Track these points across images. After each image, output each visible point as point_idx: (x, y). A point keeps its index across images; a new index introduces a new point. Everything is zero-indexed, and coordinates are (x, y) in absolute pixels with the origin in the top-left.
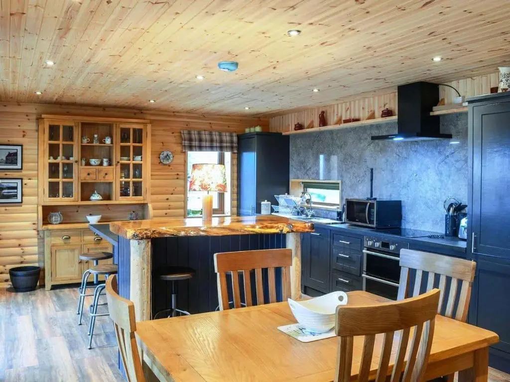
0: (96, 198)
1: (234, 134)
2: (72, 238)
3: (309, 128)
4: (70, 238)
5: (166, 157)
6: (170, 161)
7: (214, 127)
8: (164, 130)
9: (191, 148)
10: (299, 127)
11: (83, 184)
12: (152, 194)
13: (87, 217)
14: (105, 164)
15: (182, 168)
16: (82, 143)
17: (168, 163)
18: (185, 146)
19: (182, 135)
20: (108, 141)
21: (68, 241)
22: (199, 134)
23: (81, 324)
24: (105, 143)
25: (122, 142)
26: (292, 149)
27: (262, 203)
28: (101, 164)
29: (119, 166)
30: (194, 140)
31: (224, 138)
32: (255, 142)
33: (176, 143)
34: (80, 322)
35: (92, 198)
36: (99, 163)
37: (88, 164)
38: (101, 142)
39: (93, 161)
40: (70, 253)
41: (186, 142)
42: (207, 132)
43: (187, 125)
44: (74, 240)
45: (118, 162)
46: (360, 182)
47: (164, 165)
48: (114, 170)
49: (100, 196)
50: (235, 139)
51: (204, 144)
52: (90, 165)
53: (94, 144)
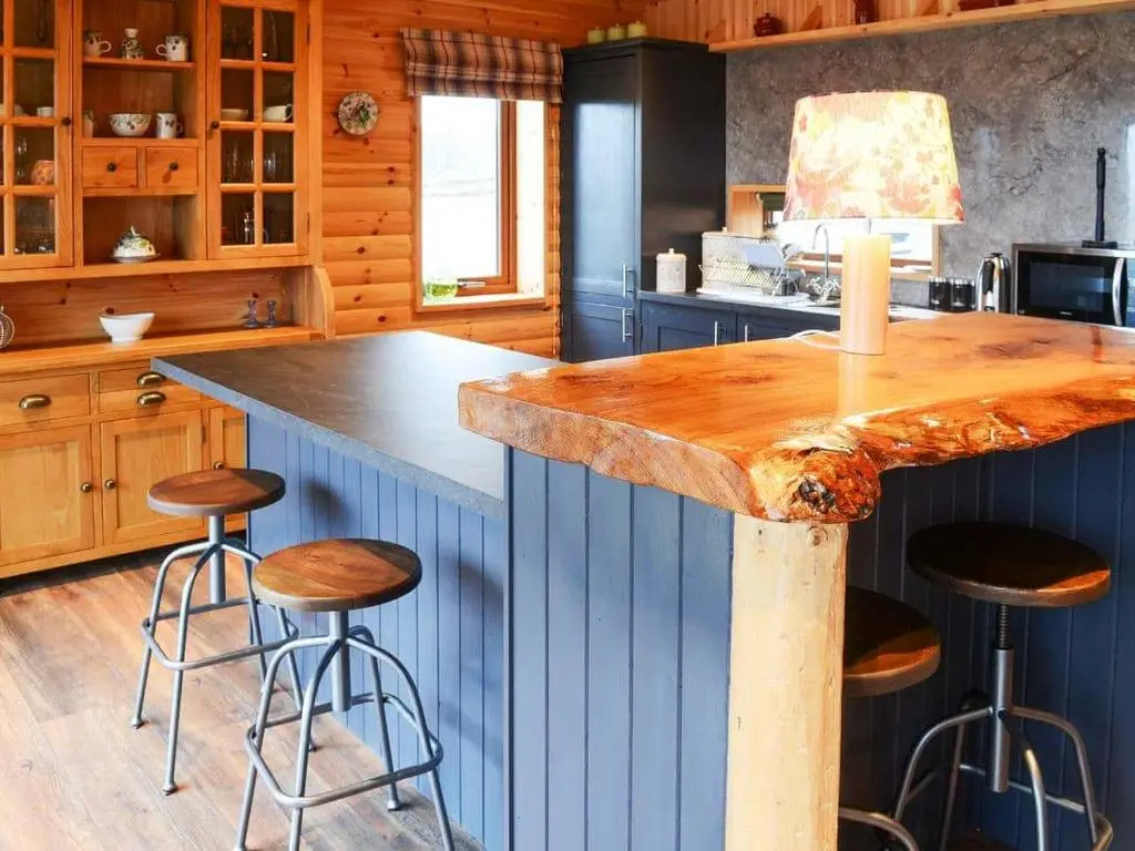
0: (134, 250)
1: (553, 47)
2: (55, 401)
3: (811, 29)
4: (47, 402)
5: (357, 112)
6: (369, 127)
7: (495, 22)
8: (349, 25)
9: (431, 85)
10: (770, 25)
11: (90, 203)
12: (326, 234)
13: (103, 320)
14: (165, 132)
15: (405, 147)
16: (85, 53)
17: (361, 131)
18: (414, 77)
19: (407, 43)
20: (176, 52)
21: (43, 414)
22: (456, 42)
23: (174, 790)
24: (164, 59)
25: (223, 56)
26: (734, 96)
27: (660, 257)
28: (152, 132)
29: (216, 142)
30: (444, 60)
31: (528, 58)
32: (637, 71)
33: (384, 69)
34: (172, 781)
35: (121, 252)
36: (145, 126)
37: (105, 130)
38: (150, 55)
39: (124, 122)
40: (49, 455)
41: (420, 65)
42: (478, 38)
43: (419, 13)
44: (63, 408)
45: (215, 126)
46: (1016, 192)
47: (353, 138)
48: (202, 154)
49: (148, 246)
50: (557, 61)
51: (470, 74)
52: (113, 134)
53: (128, 59)
